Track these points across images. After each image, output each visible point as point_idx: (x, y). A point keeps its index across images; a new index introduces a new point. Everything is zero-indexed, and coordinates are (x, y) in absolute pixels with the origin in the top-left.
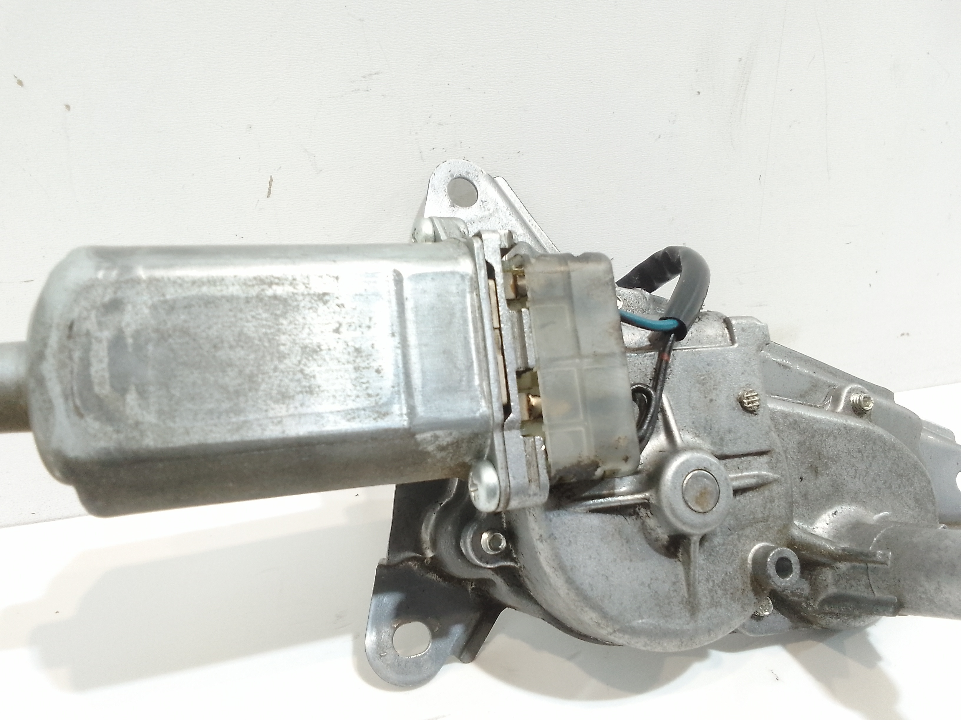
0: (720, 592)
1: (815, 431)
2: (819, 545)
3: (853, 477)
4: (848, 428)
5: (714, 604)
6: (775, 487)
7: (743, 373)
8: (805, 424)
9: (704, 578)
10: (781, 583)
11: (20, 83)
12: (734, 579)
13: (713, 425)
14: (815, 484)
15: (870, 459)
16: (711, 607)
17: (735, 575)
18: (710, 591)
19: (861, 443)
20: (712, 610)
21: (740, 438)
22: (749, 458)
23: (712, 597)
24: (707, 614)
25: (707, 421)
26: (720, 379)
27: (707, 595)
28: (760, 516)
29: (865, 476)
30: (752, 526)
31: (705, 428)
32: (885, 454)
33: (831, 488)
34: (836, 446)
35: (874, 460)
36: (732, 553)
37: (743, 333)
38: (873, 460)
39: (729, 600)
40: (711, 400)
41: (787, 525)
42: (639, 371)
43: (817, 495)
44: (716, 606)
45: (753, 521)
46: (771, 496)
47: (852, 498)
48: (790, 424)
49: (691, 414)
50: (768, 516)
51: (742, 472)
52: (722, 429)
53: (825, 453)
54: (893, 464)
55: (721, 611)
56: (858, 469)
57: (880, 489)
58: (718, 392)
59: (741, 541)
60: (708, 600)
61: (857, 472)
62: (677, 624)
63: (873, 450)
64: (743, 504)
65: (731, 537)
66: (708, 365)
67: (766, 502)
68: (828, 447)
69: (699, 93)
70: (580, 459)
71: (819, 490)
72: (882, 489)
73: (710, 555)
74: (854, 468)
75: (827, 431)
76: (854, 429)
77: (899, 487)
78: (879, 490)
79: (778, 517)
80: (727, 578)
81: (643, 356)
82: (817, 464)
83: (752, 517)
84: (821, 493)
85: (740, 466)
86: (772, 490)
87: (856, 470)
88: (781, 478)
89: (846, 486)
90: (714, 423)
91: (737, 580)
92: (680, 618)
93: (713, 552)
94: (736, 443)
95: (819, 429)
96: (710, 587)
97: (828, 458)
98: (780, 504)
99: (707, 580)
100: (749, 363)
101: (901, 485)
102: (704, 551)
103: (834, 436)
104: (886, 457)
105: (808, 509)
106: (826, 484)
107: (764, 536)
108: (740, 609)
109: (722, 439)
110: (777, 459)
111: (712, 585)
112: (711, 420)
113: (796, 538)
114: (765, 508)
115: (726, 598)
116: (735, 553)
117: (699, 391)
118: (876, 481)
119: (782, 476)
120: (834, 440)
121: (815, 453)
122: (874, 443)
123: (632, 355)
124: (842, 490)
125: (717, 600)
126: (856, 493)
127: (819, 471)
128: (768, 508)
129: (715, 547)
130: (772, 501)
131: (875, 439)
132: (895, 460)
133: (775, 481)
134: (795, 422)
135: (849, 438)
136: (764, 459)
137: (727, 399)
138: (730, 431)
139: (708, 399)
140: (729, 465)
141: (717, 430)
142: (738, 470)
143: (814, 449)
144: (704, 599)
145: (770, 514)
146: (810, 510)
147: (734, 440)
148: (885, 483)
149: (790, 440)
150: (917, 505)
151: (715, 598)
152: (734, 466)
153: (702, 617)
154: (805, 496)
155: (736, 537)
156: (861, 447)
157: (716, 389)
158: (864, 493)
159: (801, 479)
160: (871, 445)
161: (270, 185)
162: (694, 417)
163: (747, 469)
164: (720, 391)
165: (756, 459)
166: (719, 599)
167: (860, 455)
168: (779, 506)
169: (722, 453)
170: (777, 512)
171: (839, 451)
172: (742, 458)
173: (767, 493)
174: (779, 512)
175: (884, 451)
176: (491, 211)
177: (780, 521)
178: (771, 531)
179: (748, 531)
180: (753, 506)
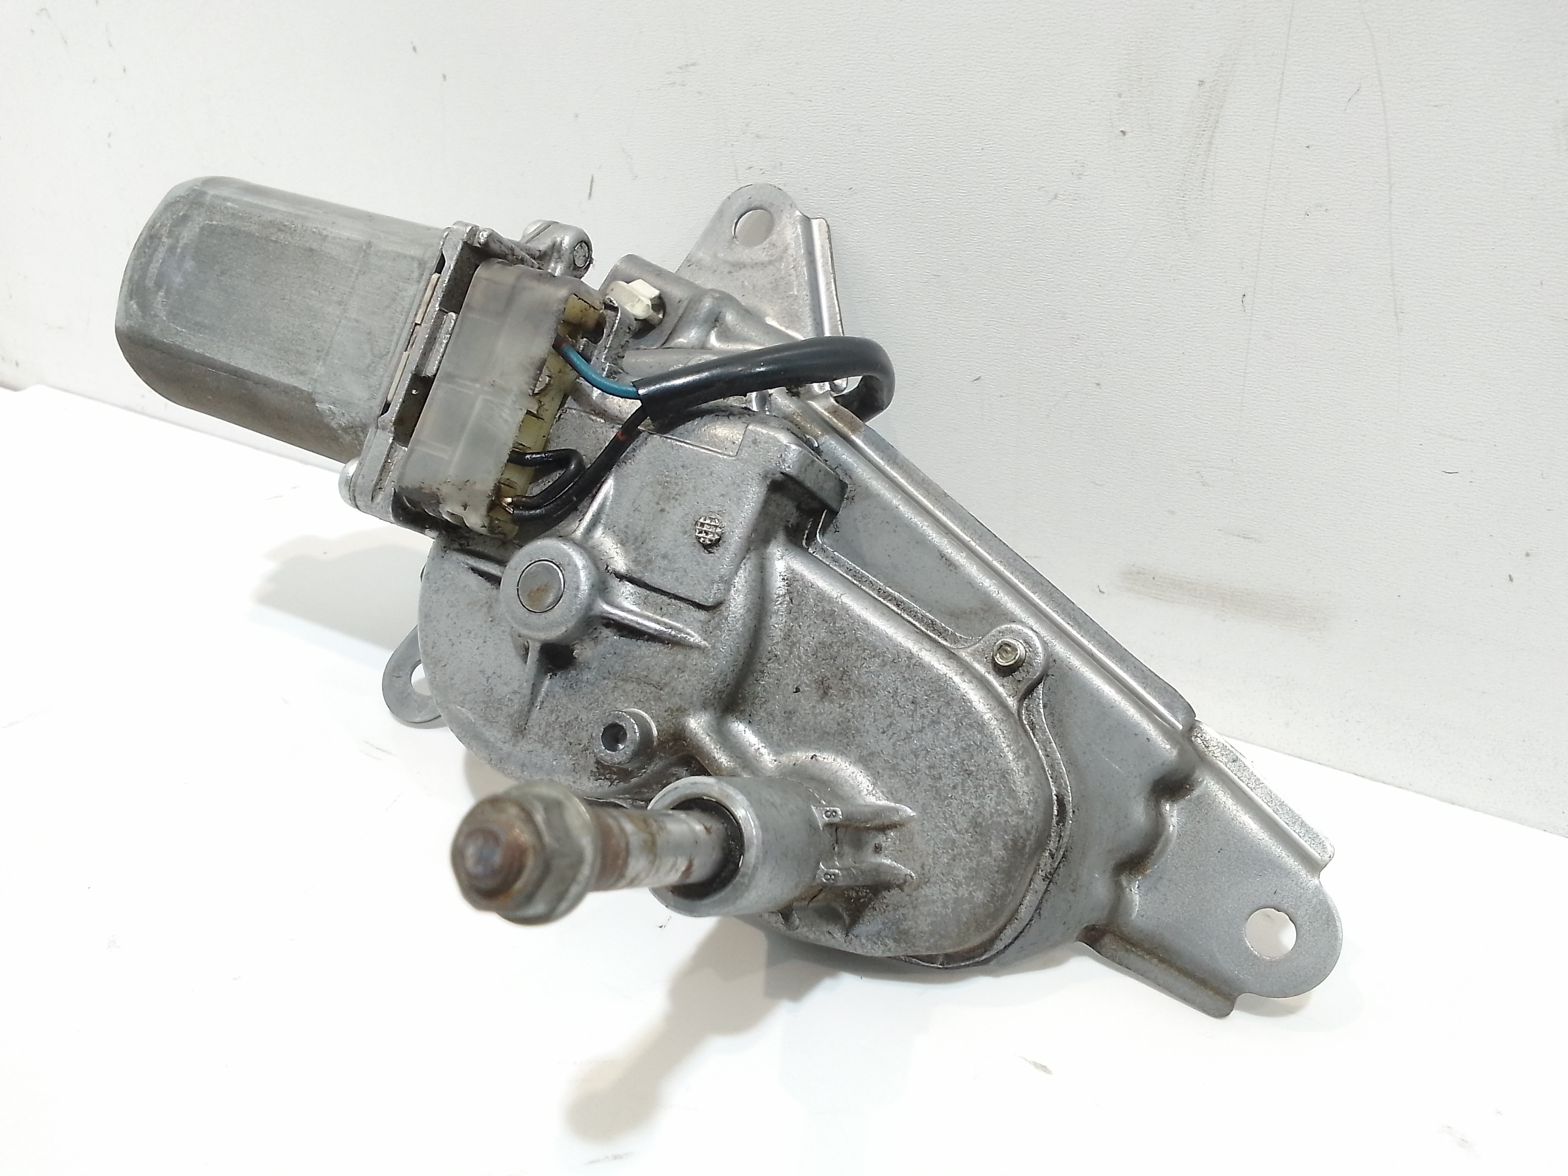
0: (558, 733)
1: (857, 639)
2: (714, 758)
3: (881, 730)
4: (914, 661)
5: (546, 743)
6: (695, 655)
7: (722, 495)
8: (846, 623)
9: (549, 707)
10: (600, 751)
11: (415, 49)
12: (583, 729)
13: (648, 540)
14: (814, 707)
15: (927, 722)
16: (539, 742)
17: (587, 726)
18: (548, 725)
19: (925, 692)
20: (539, 746)
21: (674, 571)
22: (682, 605)
23: (547, 733)
24: (530, 747)
25: (643, 533)
26: (689, 490)
27: (543, 727)
28: (657, 678)
29: (903, 740)
30: (639, 684)
31: (636, 539)
32: (958, 727)
33: (836, 725)
34: (878, 677)
35: (932, 727)
36: (597, 700)
37: (752, 446)
38: (929, 726)
39: (563, 748)
40: (662, 510)
41: (682, 711)
42: (596, 441)
43: (808, 723)
44: (546, 745)
45: (644, 680)
46: (684, 664)
47: (861, 757)
48: (823, 612)
49: (628, 515)
50: (665, 684)
51: (662, 616)
52: (656, 550)
53: (854, 677)
54: (964, 749)
55: (548, 754)
56: (895, 724)
57: (918, 771)
58: (676, 504)
59: (615, 693)
60: (541, 733)
61: (892, 727)
62: (493, 735)
63: (938, 712)
64: (643, 654)
65: (606, 681)
66: (683, 467)
67: (673, 667)
68: (863, 671)
69: (1123, 133)
70: (422, 485)
71: (815, 718)
72: (920, 773)
73: (571, 687)
74: (889, 720)
75: (875, 648)
76: (923, 667)
77: (954, 787)
78: (914, 771)
79: (679, 693)
80: (574, 723)
81: (611, 426)
82: (833, 683)
83: (645, 673)
84: (815, 723)
85: (664, 609)
86: (689, 657)
87: (891, 724)
88: (709, 650)
89: (861, 736)
90: (651, 539)
91: (585, 732)
92: (500, 731)
93: (576, 685)
94: (664, 575)
95: (865, 641)
96: (550, 720)
97: (855, 685)
98: (690, 680)
99: (552, 711)
100: (739, 485)
101: (959, 788)
102: (566, 679)
103: (883, 661)
104: (957, 733)
105: (784, 733)
106: (831, 717)
107: (647, 705)
108: (569, 765)
109: (650, 561)
110: (719, 624)
111: (553, 720)
112: (649, 533)
113: (688, 730)
114: (667, 673)
115: (561, 744)
116: (600, 702)
117: (653, 493)
118: (916, 756)
119: (713, 647)
120: (880, 666)
121: (838, 669)
122: (948, 704)
123: (598, 420)
124: (851, 737)
125: (550, 739)
126: (872, 754)
127: (829, 695)
128: (671, 675)
129: (582, 681)
130: (681, 670)
131: (952, 699)
132: (970, 745)
133: (698, 647)
134: (832, 613)
135: (906, 675)
136: (702, 615)
137: (683, 518)
138: (665, 557)
139: (659, 508)
140: (651, 599)
141: (649, 547)
142: (659, 611)
143: (840, 661)
144: (536, 729)
145: (670, 683)
146: (786, 736)
147: (664, 569)
148: (930, 767)
149: (810, 632)
150: (971, 830)
151: (549, 735)
152: (657, 604)
153: (524, 746)
154: (789, 714)
155: (613, 685)
156: (921, 696)
157: (676, 500)
158: (887, 762)
159: (798, 690)
160: (939, 704)
161: (591, 186)
162: (631, 520)
163: (671, 616)
164: (680, 505)
165: (689, 610)
166: (552, 739)
167: (912, 707)
168: (686, 681)
169: (641, 577)
170: (680, 687)
171: (878, 684)
172: (673, 600)
173: (680, 657)
174: (683, 688)
175: (958, 724)
176: (773, 258)
177: (677, 699)
178: (660, 704)
179: (629, 687)
180: (653, 663)
